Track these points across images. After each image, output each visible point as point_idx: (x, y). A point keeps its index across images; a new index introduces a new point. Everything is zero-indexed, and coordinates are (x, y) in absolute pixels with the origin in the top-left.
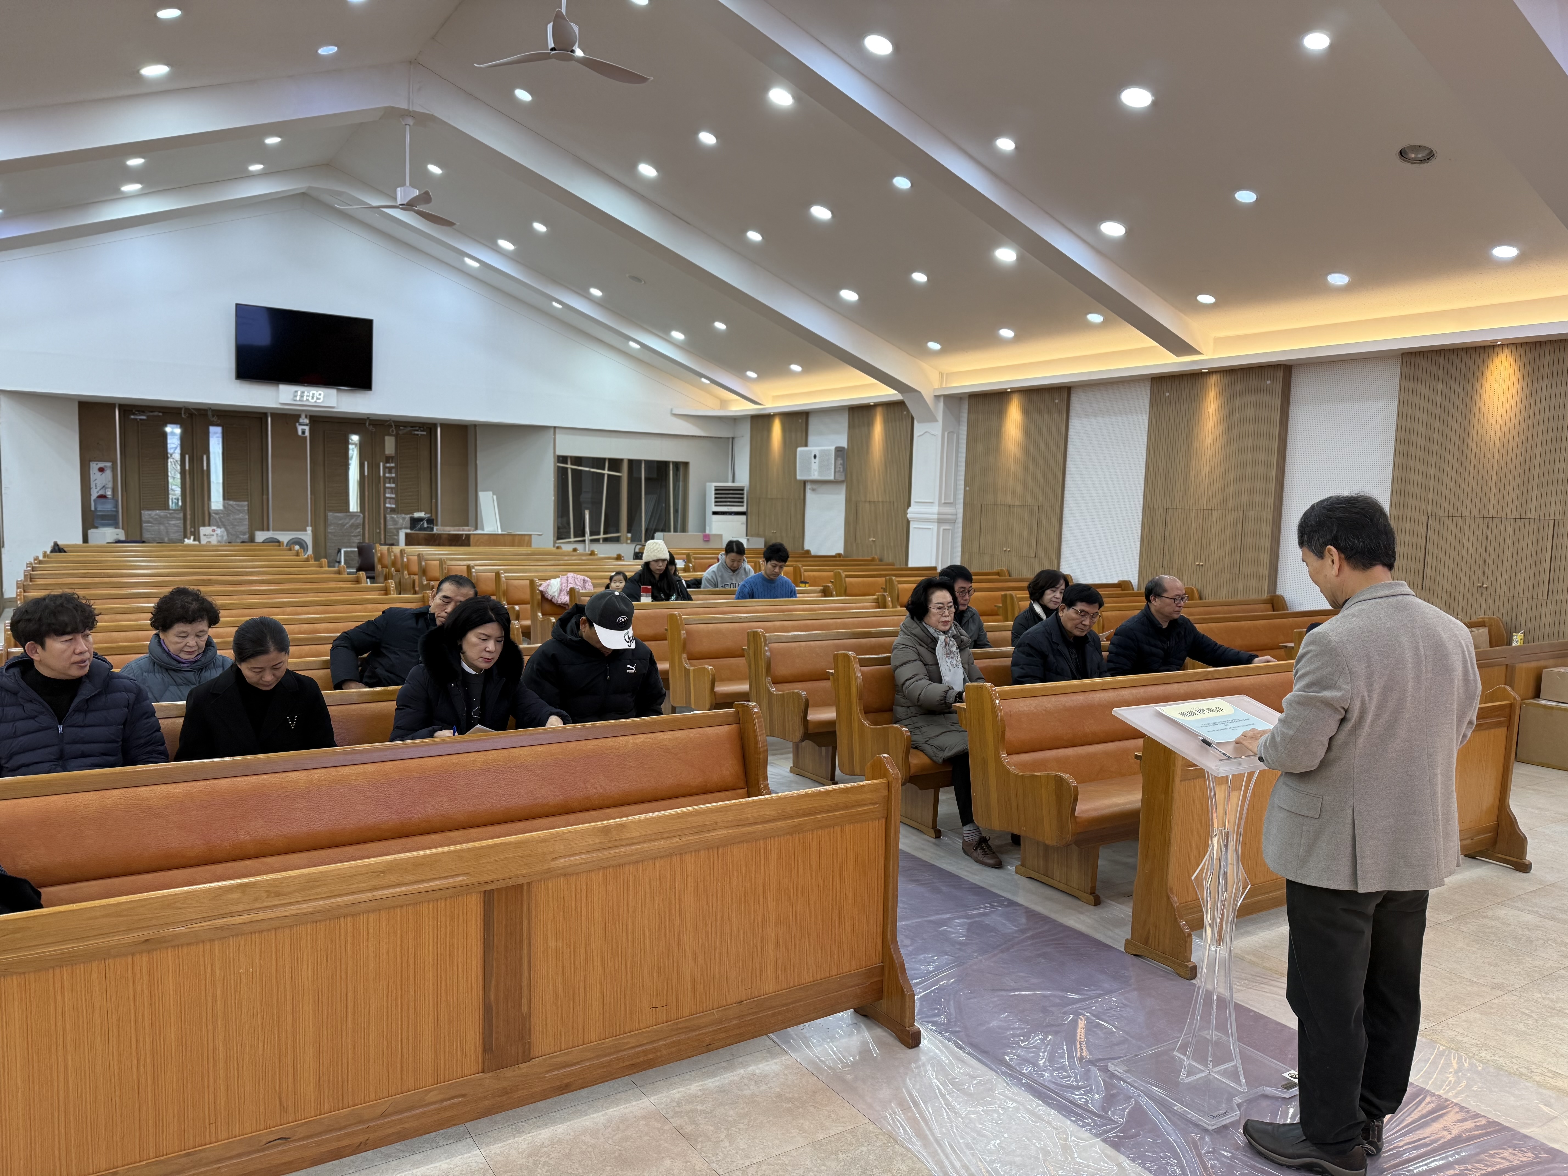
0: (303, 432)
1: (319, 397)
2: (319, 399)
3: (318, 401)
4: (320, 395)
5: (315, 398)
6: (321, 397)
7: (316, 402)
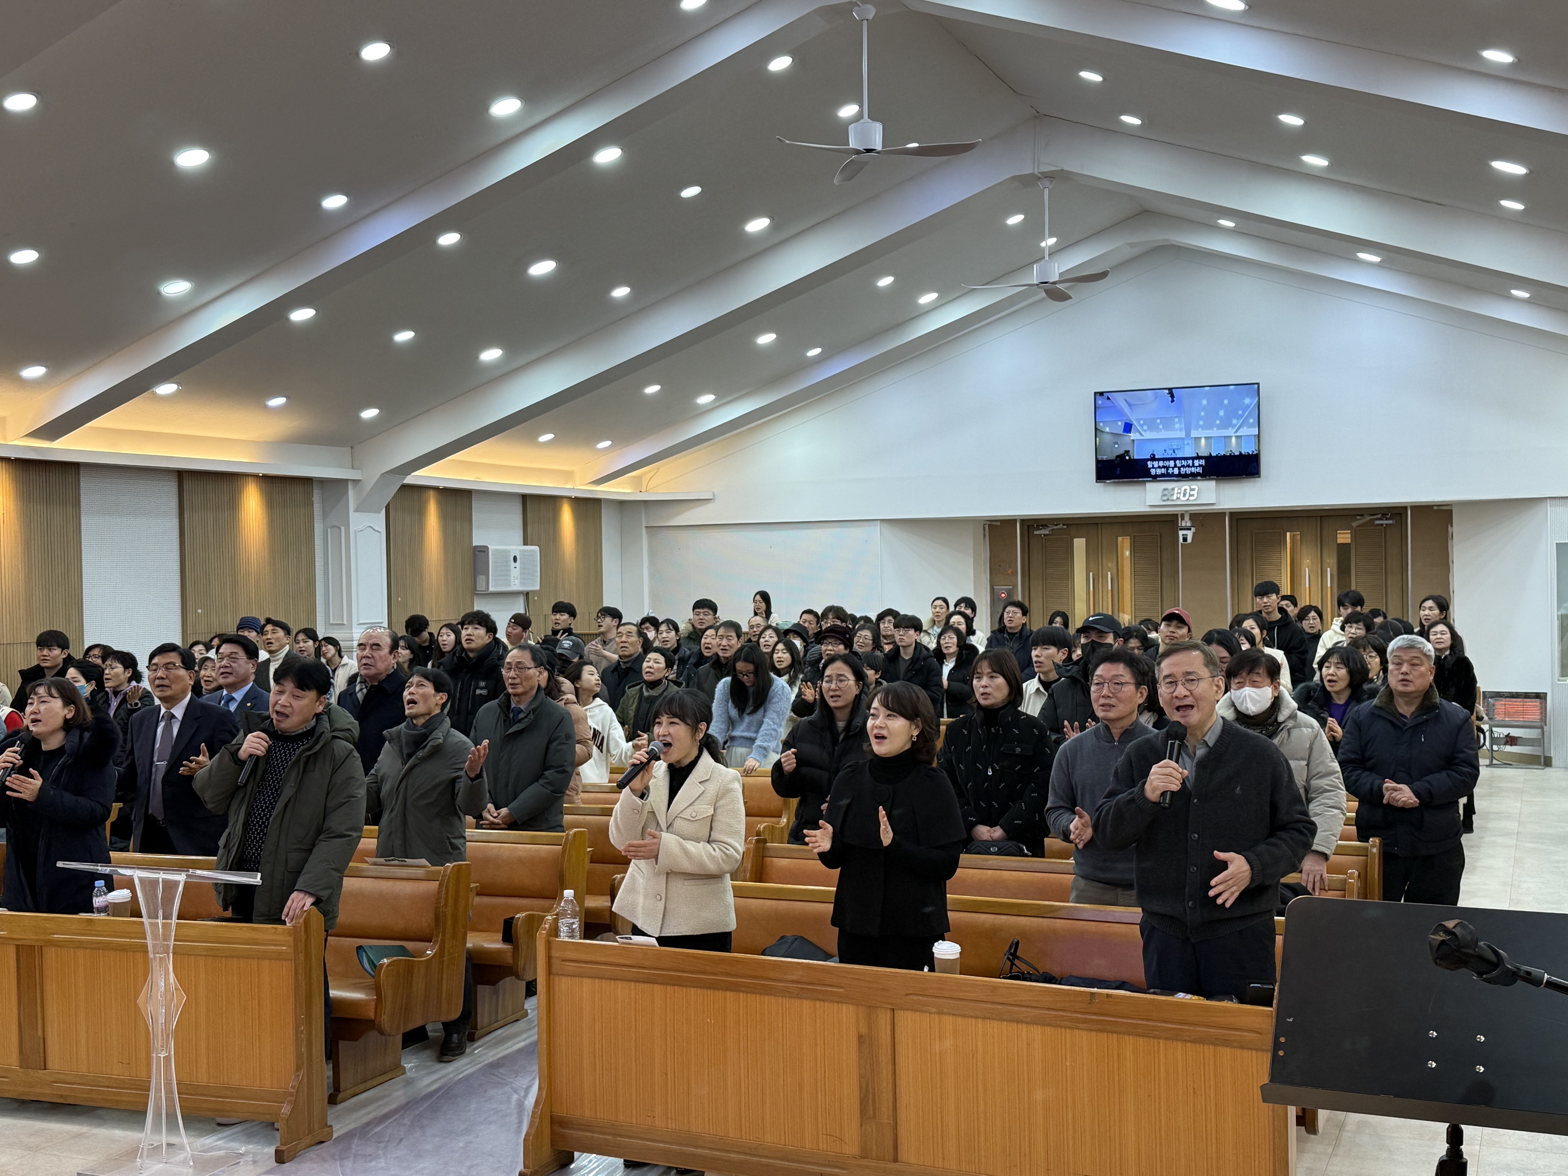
0: (1185, 539)
1: (1192, 493)
2: (1193, 495)
3: (1191, 498)
4: (1194, 490)
5: (1187, 495)
6: (1195, 493)
7: (1188, 499)
